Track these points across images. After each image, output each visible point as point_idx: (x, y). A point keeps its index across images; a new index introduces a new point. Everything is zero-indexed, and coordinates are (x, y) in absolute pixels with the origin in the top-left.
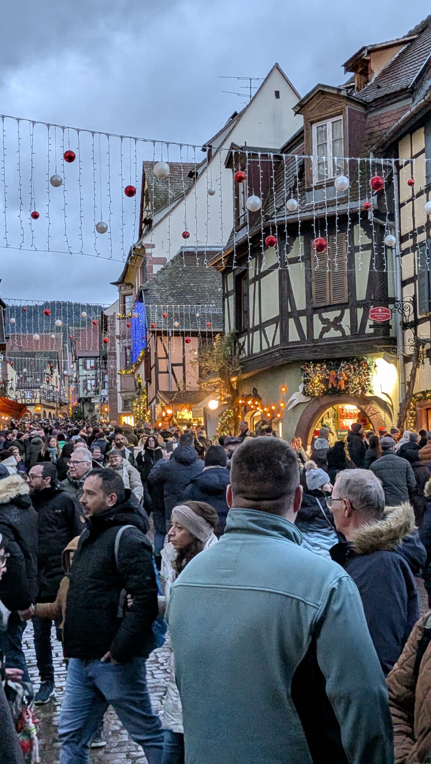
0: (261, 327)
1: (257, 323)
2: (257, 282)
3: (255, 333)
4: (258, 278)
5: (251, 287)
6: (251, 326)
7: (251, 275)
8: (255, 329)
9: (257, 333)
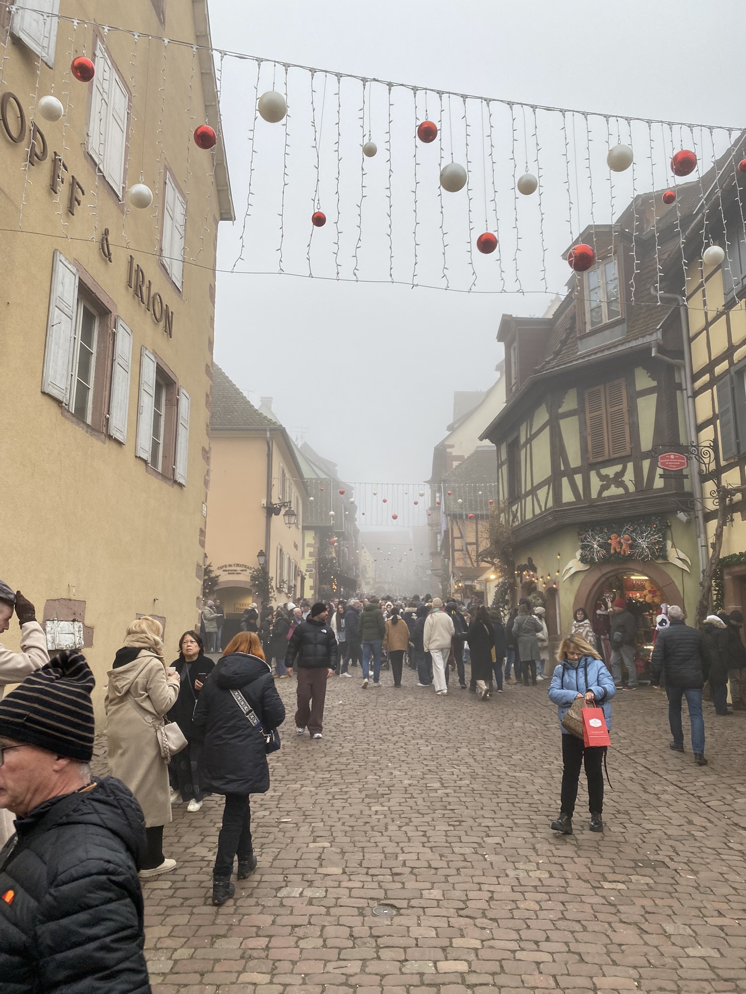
0: (533, 492)
1: (529, 487)
2: (528, 446)
3: (527, 498)
4: (529, 441)
5: (523, 452)
6: (523, 493)
7: (523, 440)
8: (528, 494)
9: (529, 499)
